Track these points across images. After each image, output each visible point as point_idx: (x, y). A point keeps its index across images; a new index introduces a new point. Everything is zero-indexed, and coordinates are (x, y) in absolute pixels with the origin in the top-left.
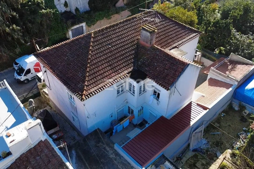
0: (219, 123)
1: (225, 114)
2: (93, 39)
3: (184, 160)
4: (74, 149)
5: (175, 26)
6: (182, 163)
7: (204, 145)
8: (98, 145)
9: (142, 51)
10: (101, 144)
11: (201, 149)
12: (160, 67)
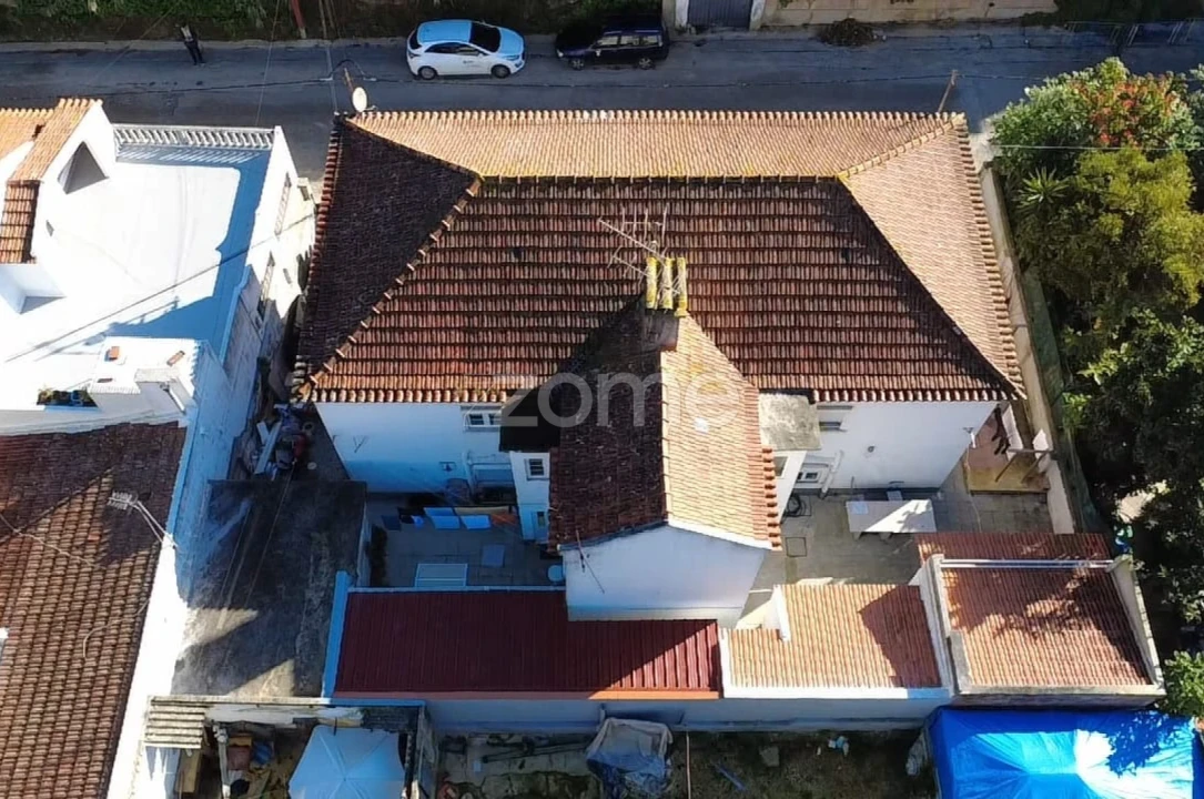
0: (784, 756)
1: (846, 748)
2: (468, 204)
3: (539, 763)
4: (252, 496)
5: (895, 299)
6: (521, 766)
7: (643, 779)
8: (312, 534)
9: (622, 340)
10: (323, 537)
11: (622, 781)
12: (611, 450)
